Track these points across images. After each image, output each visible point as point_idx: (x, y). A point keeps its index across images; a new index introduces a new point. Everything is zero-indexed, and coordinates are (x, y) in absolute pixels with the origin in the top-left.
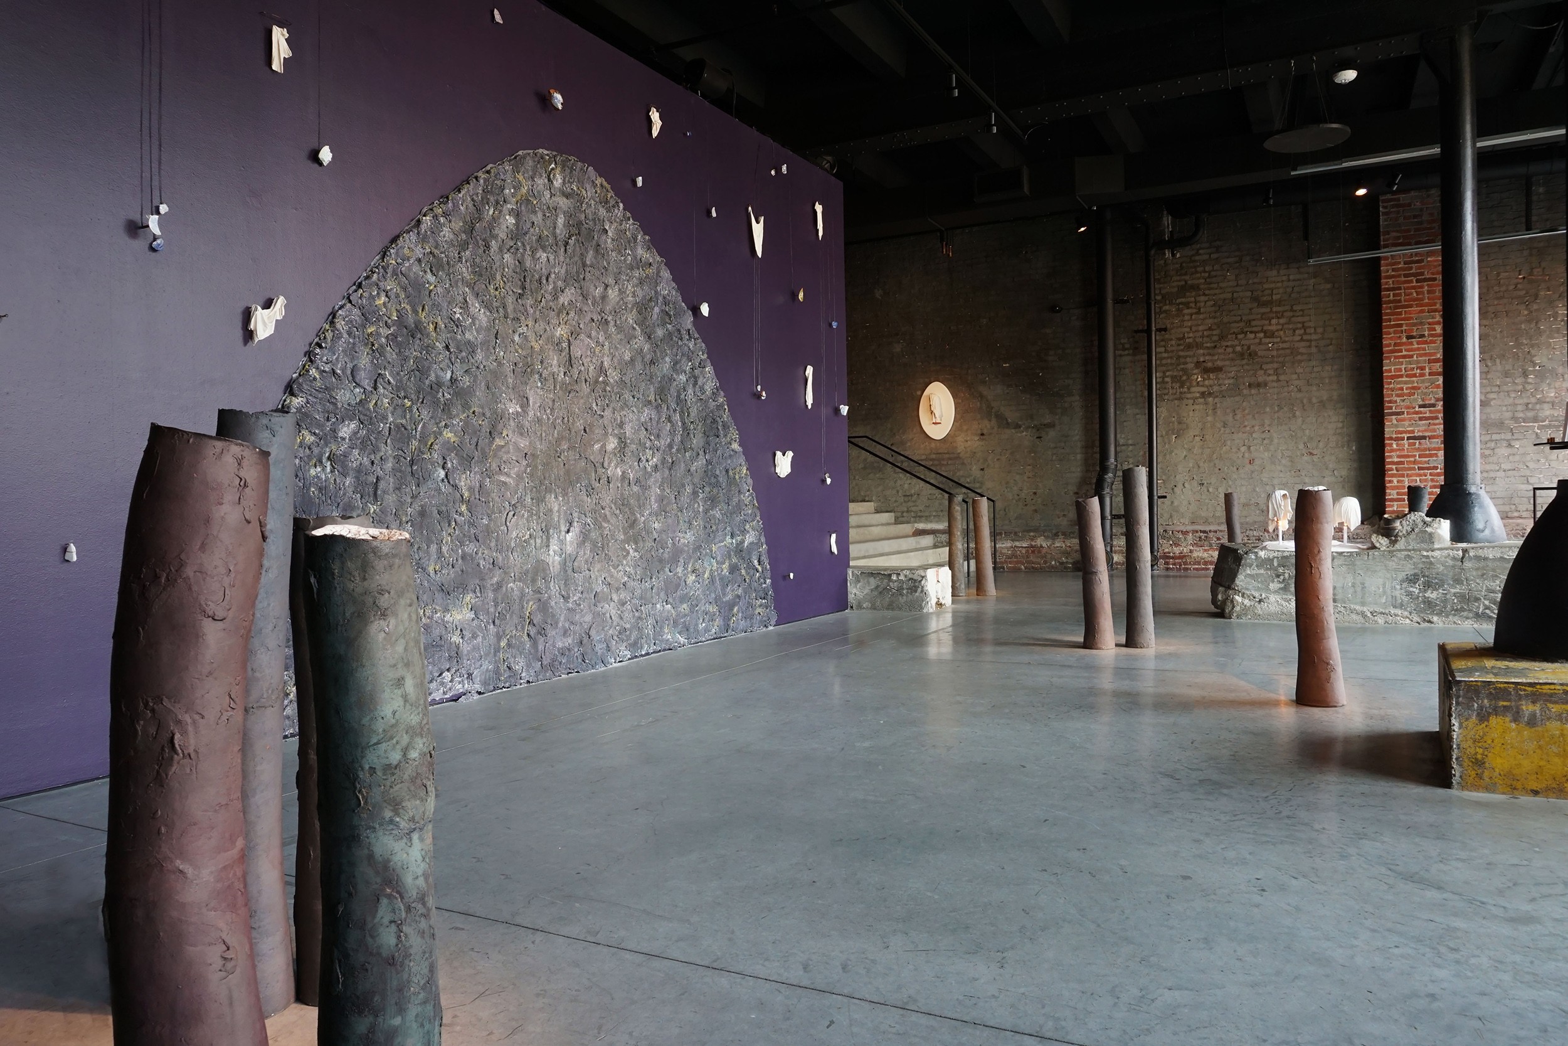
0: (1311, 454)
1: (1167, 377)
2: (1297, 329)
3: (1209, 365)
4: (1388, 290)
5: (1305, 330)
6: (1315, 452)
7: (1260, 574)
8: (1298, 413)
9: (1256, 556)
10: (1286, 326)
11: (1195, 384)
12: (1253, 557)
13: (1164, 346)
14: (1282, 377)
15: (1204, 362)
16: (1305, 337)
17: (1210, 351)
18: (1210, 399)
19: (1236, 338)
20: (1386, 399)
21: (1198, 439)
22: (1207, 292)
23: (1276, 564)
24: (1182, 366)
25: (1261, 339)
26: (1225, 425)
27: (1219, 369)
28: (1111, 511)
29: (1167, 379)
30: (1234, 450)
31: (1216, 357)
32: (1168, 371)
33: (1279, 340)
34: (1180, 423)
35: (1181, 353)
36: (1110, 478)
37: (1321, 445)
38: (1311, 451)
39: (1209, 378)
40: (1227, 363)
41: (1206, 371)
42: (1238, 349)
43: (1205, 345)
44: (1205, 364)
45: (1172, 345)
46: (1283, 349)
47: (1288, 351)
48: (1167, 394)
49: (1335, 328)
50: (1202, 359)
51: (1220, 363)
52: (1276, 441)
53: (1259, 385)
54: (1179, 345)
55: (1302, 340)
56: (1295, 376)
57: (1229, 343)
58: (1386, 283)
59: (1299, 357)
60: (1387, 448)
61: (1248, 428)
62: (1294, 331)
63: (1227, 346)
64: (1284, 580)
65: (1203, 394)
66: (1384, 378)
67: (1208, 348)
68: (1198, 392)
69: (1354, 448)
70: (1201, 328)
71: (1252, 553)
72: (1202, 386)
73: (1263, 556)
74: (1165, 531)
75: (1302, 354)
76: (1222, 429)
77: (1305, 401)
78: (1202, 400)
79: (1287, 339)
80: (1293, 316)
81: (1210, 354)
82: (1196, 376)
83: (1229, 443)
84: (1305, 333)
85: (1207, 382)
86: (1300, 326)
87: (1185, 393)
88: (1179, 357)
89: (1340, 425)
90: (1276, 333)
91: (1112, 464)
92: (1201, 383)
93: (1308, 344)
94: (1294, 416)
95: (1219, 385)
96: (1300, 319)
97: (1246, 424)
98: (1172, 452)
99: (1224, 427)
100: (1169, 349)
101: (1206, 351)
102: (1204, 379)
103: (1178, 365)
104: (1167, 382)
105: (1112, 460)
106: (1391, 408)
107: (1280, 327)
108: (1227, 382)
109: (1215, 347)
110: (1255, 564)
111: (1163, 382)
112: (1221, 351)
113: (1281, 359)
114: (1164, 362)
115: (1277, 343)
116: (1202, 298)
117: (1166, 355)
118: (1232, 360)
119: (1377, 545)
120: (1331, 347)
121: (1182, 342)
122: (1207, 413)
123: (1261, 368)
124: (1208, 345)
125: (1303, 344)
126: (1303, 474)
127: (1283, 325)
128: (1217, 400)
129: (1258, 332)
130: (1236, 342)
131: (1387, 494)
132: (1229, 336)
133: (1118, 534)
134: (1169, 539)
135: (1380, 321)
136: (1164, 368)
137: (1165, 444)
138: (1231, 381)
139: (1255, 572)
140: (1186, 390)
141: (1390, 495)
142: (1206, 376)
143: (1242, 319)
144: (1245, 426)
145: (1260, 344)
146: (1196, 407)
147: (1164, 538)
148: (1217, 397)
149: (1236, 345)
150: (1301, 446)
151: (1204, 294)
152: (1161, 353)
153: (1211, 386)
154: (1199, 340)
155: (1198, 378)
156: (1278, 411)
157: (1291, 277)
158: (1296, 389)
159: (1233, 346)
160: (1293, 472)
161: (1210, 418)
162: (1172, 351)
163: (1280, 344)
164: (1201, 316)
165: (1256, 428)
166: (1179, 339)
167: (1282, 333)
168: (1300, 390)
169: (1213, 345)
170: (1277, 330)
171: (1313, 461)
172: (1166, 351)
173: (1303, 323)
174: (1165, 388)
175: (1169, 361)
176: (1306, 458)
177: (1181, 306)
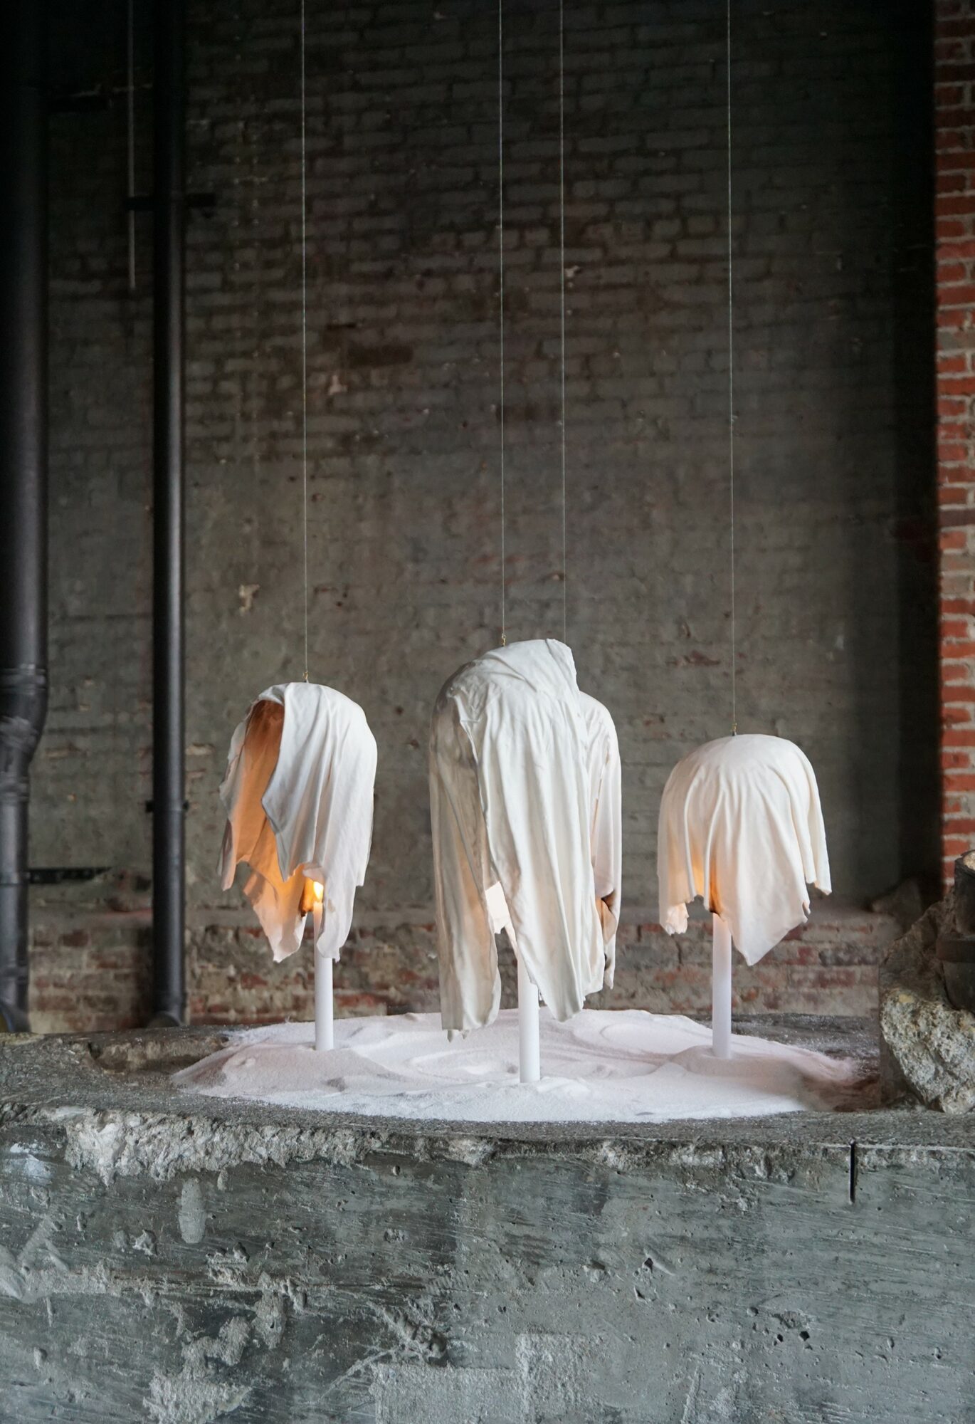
0: (700, 660)
1: (227, 377)
2: (659, 216)
3: (368, 338)
4: (957, 73)
5: (684, 222)
6: (713, 653)
7: (81, 1302)
8: (657, 515)
9: (56, 1160)
10: (621, 207)
11: (319, 403)
12: (35, 1168)
13: (220, 268)
14: (607, 388)
15: (351, 326)
16: (684, 248)
17: (372, 289)
18: (371, 461)
19: (459, 245)
20: (948, 465)
21: (326, 599)
22: (365, 78)
23: (191, 1226)
24: (278, 341)
25: (539, 251)
26: (418, 552)
27: (399, 355)
28: (23, 855)
29: (229, 387)
30: (447, 643)
31: (390, 311)
32: (232, 355)
33: (596, 254)
34: (269, 542)
35: (278, 296)
36: (18, 734)
37: (733, 628)
38: (701, 649)
39: (367, 387)
40: (428, 332)
41: (360, 359)
42: (465, 283)
43: (356, 267)
44: (355, 336)
45: (245, 266)
46: (611, 287)
47: (627, 297)
48: (227, 439)
49: (782, 220)
50: (343, 317)
51: (401, 333)
52: (584, 612)
53: (530, 414)
54: (269, 265)
55: (673, 257)
56: (649, 385)
57: (435, 263)
58: (952, 51)
59: (664, 319)
60: (949, 640)
61: (494, 567)
62: (649, 224)
63: (428, 273)
64: (248, 1352)
65: (346, 440)
66: (941, 388)
67: (365, 278)
68: (332, 434)
69: (840, 642)
70: (342, 206)
71: (27, 1134)
72: (344, 412)
73: (103, 1163)
74: (213, 930)
75: (674, 306)
76: (410, 566)
77: (681, 473)
78: (341, 464)
79: (624, 252)
80: (646, 172)
81: (369, 300)
82: (322, 378)
83: (430, 615)
84: (685, 235)
85: (359, 400)
86: (666, 206)
87: (286, 435)
88: (269, 308)
89: (795, 560)
90: (591, 233)
91: (28, 681)
92: (339, 404)
93: (693, 270)
94: (646, 524)
95: (402, 410)
96: (669, 183)
97: (488, 548)
98: (240, 646)
99: (416, 560)
100: (237, 278)
101: (359, 290)
102: (351, 389)
103: (265, 335)
104: (229, 397)
105: (28, 666)
106: (961, 496)
107: (601, 209)
108: (425, 399)
109: (388, 275)
110: (47, 1223)
111: (215, 396)
112: (407, 288)
113: (605, 323)
114: (218, 323)
115: (593, 265)
116: (348, 100)
117: (223, 300)
118: (446, 320)
119: (922, 1073)
120: (767, 284)
121: (278, 254)
122: (359, 509)
123: (539, 355)
124: (367, 267)
125: (678, 271)
126: (674, 732)
127: (611, 202)
128: (390, 463)
129: (531, 225)
130: (458, 261)
131: (949, 805)
132: (437, 239)
133: (54, 938)
134: (224, 958)
135: (928, 186)
136: (218, 347)
137: (218, 616)
138: (440, 397)
139: (41, 1286)
140: (289, 425)
141: (957, 808)
142: (355, 378)
143: (477, 177)
144: (485, 559)
145: (537, 267)
146: (324, 486)
147: (206, 954)
148: (391, 451)
149: (459, 271)
150: (668, 632)
151: (356, 87)
152: (206, 291)
153: (372, 413)
154: (336, 248)
155: (329, 384)
156: (592, 508)
157: (643, 34)
158: (650, 432)
159: (447, 274)
160: (638, 722)
161: (367, 529)
162: (248, 287)
163: (603, 271)
164: (344, 165)
165: (522, 566)
166: (271, 244)
167: (607, 231)
168: (664, 435)
169: (379, 267)
170: (595, 221)
171: (708, 686)
172: (226, 286)
173: (678, 197)
174: (222, 418)
175: (235, 321)
176: (684, 674)
177: (278, 126)
